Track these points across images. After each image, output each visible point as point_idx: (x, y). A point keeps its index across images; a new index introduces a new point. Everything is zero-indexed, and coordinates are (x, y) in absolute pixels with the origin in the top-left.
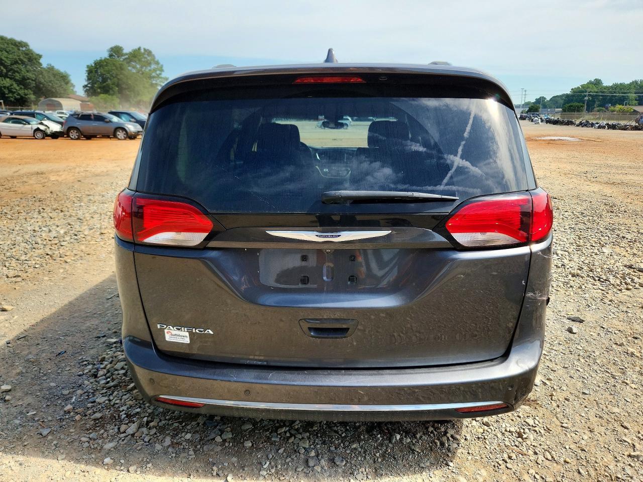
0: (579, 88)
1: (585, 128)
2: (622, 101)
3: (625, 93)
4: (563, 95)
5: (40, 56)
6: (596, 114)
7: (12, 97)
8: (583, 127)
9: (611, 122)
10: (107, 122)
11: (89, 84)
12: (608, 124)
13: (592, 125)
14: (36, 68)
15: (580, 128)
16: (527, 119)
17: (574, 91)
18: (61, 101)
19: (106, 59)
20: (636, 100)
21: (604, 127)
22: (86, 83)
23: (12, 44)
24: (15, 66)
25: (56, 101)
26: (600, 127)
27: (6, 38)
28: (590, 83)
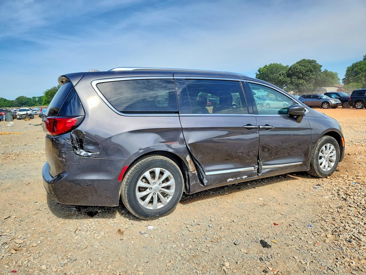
5: (321, 66)
7: (302, 88)
10: (319, 99)
11: (346, 78)
14: (318, 73)
18: (327, 89)
19: (361, 61)
22: (345, 77)
23: (308, 62)
24: (307, 73)
25: (324, 89)
27: (306, 60)
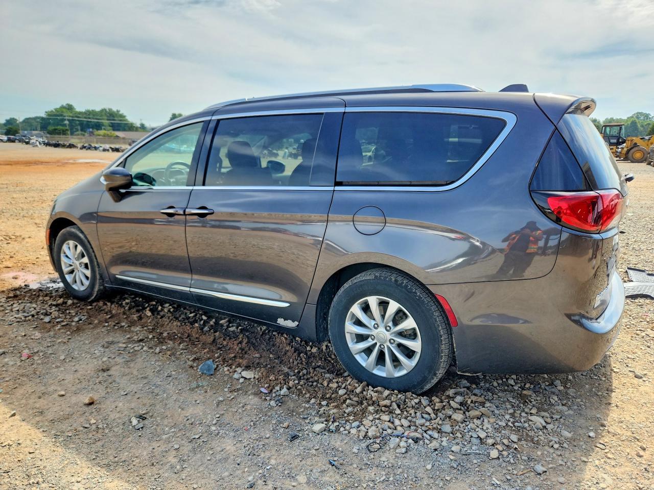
0: (52, 111)
1: (89, 151)
2: (98, 126)
3: (99, 119)
4: (37, 118)
6: (81, 138)
8: (87, 150)
9: (113, 146)
12: (111, 148)
13: (96, 148)
15: (84, 150)
16: (17, 141)
17: (50, 114)
20: (110, 126)
21: (108, 150)
26: (104, 150)
28: (62, 107)
